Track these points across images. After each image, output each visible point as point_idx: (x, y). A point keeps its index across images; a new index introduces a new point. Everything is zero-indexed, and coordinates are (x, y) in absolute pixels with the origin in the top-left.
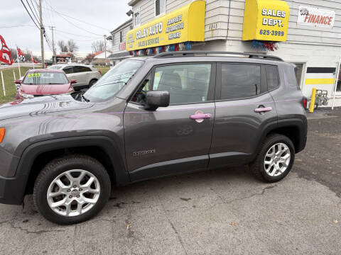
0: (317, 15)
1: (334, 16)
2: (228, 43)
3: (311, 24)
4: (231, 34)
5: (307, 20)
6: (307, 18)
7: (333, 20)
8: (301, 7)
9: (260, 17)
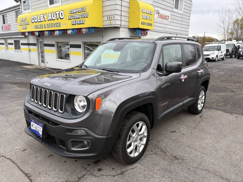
0: (163, 14)
1: (170, 15)
2: (121, 29)
3: (160, 20)
4: (123, 23)
5: (159, 17)
6: (158, 16)
7: (169, 17)
8: (156, 9)
9: (141, 13)
